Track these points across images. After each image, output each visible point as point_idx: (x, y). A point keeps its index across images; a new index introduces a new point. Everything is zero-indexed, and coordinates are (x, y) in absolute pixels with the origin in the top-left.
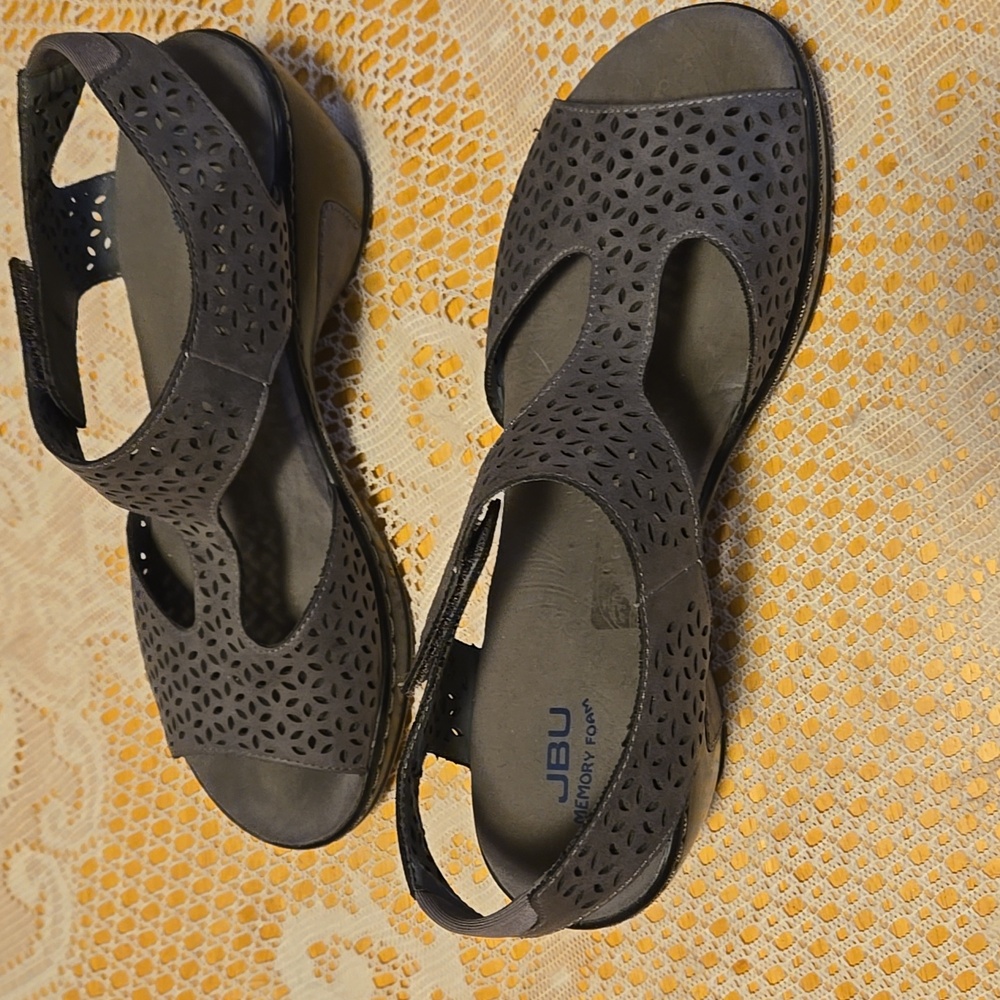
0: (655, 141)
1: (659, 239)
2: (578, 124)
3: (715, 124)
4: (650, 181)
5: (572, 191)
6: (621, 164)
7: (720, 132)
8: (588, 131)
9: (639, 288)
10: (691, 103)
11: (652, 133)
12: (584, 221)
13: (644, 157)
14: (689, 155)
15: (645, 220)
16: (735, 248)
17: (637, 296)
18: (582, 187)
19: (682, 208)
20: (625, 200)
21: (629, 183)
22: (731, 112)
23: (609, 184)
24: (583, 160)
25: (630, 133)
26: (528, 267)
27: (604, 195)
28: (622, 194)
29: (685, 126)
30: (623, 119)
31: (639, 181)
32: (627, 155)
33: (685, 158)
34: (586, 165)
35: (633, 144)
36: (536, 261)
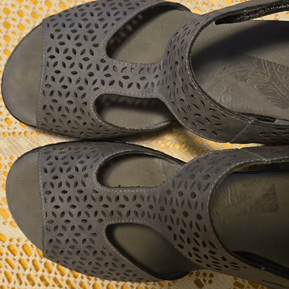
0: (57, 202)
1: (97, 192)
2: (51, 241)
3: (50, 177)
4: (74, 202)
5: (79, 239)
6: (67, 217)
7: (53, 174)
8: (53, 235)
9: (118, 198)
10: (41, 188)
11: (54, 204)
12: (92, 231)
13: (64, 206)
14: (63, 185)
15: (90, 201)
16: (100, 159)
17: (121, 198)
18: (77, 234)
19: (84, 184)
20: (82, 212)
21: (75, 212)
22: (46, 171)
23: (76, 221)
24: (66, 236)
25: (54, 214)
26: (114, 259)
27: (80, 223)
28: (79, 214)
29: (51, 189)
30: (48, 219)
31: (74, 207)
32: (63, 213)
33: (64, 187)
34: (68, 234)
35: (58, 212)
36: (111, 255)
